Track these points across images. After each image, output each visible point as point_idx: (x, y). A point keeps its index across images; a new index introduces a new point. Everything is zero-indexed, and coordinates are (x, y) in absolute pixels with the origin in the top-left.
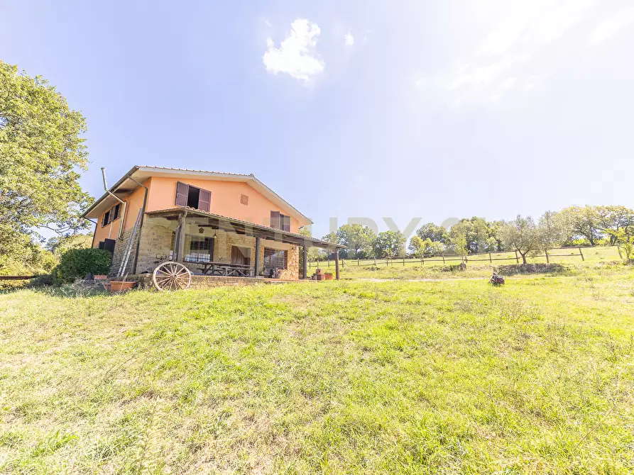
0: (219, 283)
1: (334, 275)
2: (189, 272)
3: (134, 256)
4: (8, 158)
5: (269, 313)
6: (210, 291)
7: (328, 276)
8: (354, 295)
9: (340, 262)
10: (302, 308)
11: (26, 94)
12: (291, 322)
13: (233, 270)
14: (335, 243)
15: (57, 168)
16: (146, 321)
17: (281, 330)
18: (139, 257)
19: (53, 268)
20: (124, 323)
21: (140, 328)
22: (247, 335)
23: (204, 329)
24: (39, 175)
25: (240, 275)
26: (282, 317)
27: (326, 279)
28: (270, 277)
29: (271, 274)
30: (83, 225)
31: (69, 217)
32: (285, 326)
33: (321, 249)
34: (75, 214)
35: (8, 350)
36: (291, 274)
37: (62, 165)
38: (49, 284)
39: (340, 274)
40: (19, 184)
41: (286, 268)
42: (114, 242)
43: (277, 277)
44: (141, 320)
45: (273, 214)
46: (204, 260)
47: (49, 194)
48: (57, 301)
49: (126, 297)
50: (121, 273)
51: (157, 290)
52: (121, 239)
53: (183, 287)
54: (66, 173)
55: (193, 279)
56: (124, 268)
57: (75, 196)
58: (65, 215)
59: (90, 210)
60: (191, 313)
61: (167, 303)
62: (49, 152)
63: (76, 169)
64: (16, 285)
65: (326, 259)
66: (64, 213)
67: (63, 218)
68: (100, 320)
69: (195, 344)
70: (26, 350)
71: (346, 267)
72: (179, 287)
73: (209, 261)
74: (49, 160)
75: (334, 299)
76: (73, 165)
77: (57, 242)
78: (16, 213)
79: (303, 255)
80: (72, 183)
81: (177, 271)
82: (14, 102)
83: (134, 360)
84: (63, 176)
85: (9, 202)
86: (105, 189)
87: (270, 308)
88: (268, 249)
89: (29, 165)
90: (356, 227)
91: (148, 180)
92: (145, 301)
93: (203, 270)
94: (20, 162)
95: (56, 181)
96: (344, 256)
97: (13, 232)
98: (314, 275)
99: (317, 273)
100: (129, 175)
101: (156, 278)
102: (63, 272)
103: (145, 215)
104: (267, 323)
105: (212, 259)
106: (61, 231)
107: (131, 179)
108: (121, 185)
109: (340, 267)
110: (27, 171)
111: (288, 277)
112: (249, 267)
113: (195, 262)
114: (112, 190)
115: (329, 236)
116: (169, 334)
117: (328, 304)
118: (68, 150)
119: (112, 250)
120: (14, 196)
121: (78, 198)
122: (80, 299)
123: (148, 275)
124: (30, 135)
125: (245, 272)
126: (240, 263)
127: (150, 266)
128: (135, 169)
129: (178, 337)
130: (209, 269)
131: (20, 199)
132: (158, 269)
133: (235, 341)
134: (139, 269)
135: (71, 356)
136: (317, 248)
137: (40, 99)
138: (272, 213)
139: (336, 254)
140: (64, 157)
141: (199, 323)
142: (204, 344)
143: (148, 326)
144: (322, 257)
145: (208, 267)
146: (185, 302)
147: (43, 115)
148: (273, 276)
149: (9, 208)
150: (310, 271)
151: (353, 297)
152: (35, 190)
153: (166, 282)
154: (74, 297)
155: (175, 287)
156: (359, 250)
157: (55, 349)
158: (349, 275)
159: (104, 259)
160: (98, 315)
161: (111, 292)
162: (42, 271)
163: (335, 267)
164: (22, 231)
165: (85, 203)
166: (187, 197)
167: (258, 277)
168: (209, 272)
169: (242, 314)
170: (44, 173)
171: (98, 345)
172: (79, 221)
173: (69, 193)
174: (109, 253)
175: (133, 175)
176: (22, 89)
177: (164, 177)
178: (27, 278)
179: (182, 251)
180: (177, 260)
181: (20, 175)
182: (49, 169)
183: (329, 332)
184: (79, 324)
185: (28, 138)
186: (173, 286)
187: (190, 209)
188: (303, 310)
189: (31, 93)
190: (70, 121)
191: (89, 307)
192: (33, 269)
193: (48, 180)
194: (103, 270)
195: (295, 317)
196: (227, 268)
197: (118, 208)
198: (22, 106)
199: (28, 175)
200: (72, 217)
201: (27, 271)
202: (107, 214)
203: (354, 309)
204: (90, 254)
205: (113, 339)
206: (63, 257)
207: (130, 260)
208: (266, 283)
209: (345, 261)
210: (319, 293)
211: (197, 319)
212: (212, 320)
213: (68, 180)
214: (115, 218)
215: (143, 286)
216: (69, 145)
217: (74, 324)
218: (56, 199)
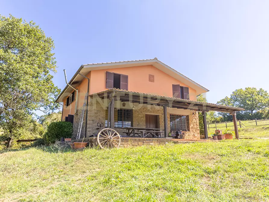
0: (139, 143)
1: (234, 135)
2: (119, 135)
3: (85, 125)
4: (21, 72)
5: (182, 167)
6: (134, 149)
7: (228, 136)
8: (258, 153)
9: (238, 123)
10: (210, 165)
11: (26, 33)
12: (202, 176)
13: (148, 132)
14: (230, 106)
15: (42, 74)
16: (98, 170)
17: (195, 182)
18: (88, 126)
19: (44, 134)
20: (85, 170)
21: (94, 175)
22: (168, 185)
23: (136, 178)
24: (34, 79)
25: (153, 136)
26: (194, 172)
27: (226, 139)
28: (176, 137)
29: (177, 135)
30: (56, 107)
31: (49, 103)
32: (197, 179)
33: (216, 113)
34: (52, 100)
35: (30, 184)
36: (194, 135)
37: (44, 71)
38: (43, 144)
39: (239, 133)
40: (26, 86)
41: (189, 130)
42: (73, 116)
43: (182, 137)
44: (94, 169)
45: (175, 87)
46: (127, 126)
47: (40, 90)
48: (48, 155)
49: (83, 152)
50: (78, 137)
51: (101, 148)
52: (77, 114)
53: (116, 146)
54: (46, 76)
55: (122, 141)
56: (80, 133)
57: (51, 89)
58: (47, 102)
59: (59, 97)
60: (124, 165)
61: (108, 158)
62: (38, 65)
63: (51, 73)
64: (27, 145)
65: (222, 121)
66: (47, 100)
67: (47, 104)
68: (72, 168)
69: (131, 189)
70: (38, 185)
71: (243, 127)
72: (113, 146)
73: (130, 127)
74: (38, 69)
75: (240, 158)
76: (49, 70)
77: (43, 118)
78: (26, 103)
79: (203, 118)
80: (49, 81)
81: (112, 135)
82: (22, 39)
83: (95, 197)
84: (45, 78)
85: (22, 97)
86: (66, 83)
87: (183, 163)
88: (173, 115)
89: (30, 74)
90: (250, 91)
91: (89, 74)
92: (95, 156)
93: (127, 133)
94: (26, 73)
95: (42, 82)
96: (241, 118)
97: (25, 114)
98: (214, 135)
99: (217, 133)
100: (79, 71)
101: (99, 139)
102: (49, 137)
103: (89, 97)
104: (182, 176)
105: (132, 125)
106: (46, 111)
107: (80, 74)
108: (74, 79)
109: (238, 128)
110: (29, 77)
111: (191, 137)
112: (159, 130)
113: (121, 128)
114: (70, 83)
115: (223, 101)
116: (113, 180)
117: (233, 161)
118: (47, 62)
119: (72, 122)
120: (24, 93)
121: (53, 90)
122: (60, 153)
123: (94, 138)
124: (29, 57)
125: (157, 134)
126: (152, 127)
127: (94, 131)
128: (82, 67)
129: (119, 183)
130: (131, 133)
131: (27, 94)
132: (99, 133)
133: (159, 189)
134: (88, 134)
135: (60, 191)
136: (213, 112)
137: (33, 34)
138: (173, 86)
139: (234, 116)
140: (45, 67)
141: (132, 173)
142: (137, 190)
143: (99, 173)
144: (218, 119)
145: (130, 131)
146: (118, 157)
147: (34, 44)
148: (179, 137)
149: (23, 100)
150: (211, 132)
151: (259, 155)
152: (33, 88)
153: (105, 142)
154: (57, 152)
155: (111, 146)
156: (254, 112)
157: (51, 185)
158: (247, 135)
159: (69, 128)
160: (70, 165)
161: (75, 149)
162: (39, 136)
163: (233, 128)
164: (29, 113)
165: (57, 93)
166: (113, 81)
167: (167, 138)
168: (132, 135)
169: (161, 167)
170: (36, 77)
171: (73, 185)
172: (54, 105)
173: (48, 88)
174: (72, 124)
175: (81, 72)
176: (25, 31)
177: (98, 70)
178: (32, 141)
179: (113, 120)
180: (110, 127)
181: (26, 80)
182: (39, 75)
183: (240, 187)
184: (62, 170)
185: (29, 58)
186: (110, 146)
187: (116, 90)
188: (211, 166)
189: (29, 32)
190: (47, 44)
191: (65, 159)
192: (34, 136)
193: (38, 81)
194: (69, 135)
195: (205, 171)
196: (144, 131)
197: (74, 93)
198: (25, 40)
199: (30, 80)
200: (51, 102)
201: (31, 136)
202: (68, 99)
203: (262, 167)
204: (62, 125)
205: (80, 181)
206: (48, 127)
207: (83, 128)
208: (175, 143)
209: (242, 122)
210: (224, 152)
211: (129, 170)
212: (140, 172)
213: (48, 80)
214: (73, 101)
215: (92, 146)
216: (47, 59)
217: (59, 170)
218: (43, 92)
